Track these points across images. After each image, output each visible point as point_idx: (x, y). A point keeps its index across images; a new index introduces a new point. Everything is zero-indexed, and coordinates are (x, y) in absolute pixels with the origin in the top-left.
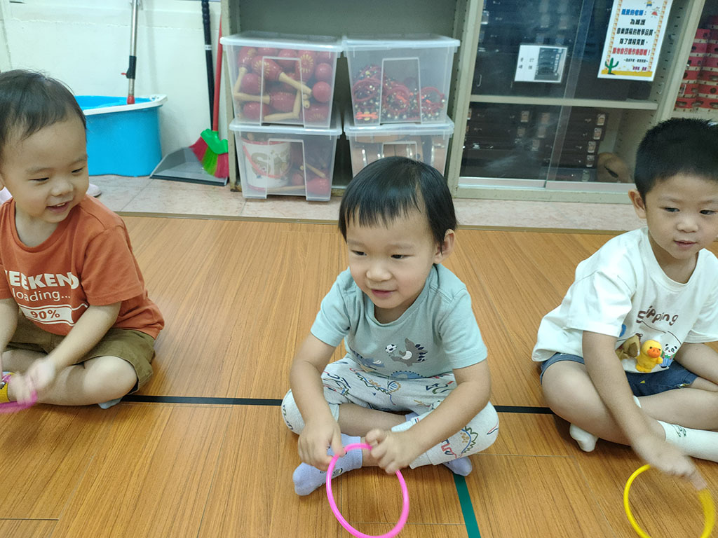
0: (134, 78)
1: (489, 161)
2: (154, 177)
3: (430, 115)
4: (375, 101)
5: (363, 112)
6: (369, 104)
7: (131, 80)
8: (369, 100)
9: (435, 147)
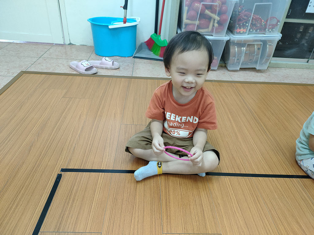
0: (127, 9)
1: (286, 50)
2: (135, 57)
3: (270, 30)
4: (246, 23)
5: (240, 29)
6: (243, 25)
7: (126, 10)
8: (243, 23)
9: (269, 45)
